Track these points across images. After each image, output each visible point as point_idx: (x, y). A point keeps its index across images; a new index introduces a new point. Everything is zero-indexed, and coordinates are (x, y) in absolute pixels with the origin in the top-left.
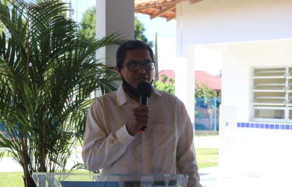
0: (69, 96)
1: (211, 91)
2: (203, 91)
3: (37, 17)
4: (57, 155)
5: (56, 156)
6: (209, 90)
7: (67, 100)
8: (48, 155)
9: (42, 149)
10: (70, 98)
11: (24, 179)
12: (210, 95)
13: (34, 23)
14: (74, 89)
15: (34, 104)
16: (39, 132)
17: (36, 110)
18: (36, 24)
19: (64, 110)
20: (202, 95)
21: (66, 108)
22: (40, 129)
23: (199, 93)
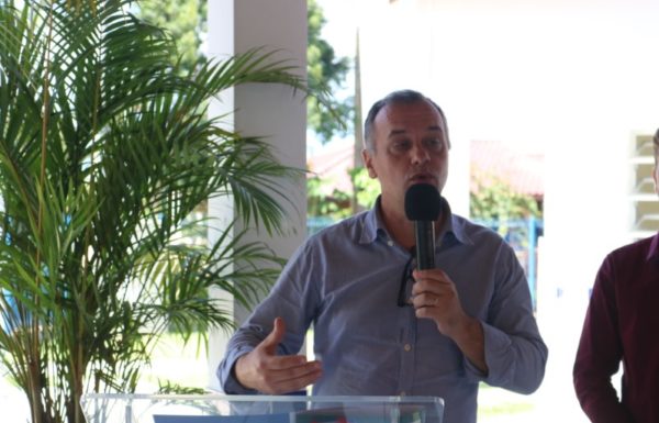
0: (141, 215)
1: (520, 196)
2: (496, 198)
3: (71, 19)
4: (114, 366)
5: (111, 368)
6: (513, 195)
8: (90, 364)
10: (143, 221)
12: (517, 209)
13: (63, 33)
16: (68, 308)
18: (68, 35)
19: (129, 251)
20: (494, 210)
21: (135, 246)
23: (484, 204)
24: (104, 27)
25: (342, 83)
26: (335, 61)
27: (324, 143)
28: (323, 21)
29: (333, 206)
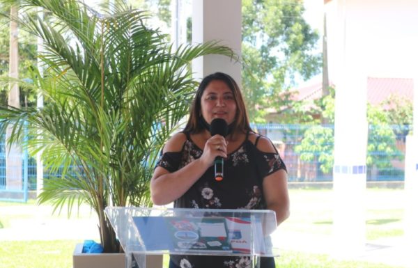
0: (154, 123)
4: (140, 198)
7: (152, 128)
8: (128, 198)
9: (121, 189)
10: (155, 126)
11: (100, 229)
13: (111, 33)
14: (160, 115)
15: (111, 134)
16: (117, 169)
17: (113, 141)
18: (113, 33)
22: (119, 165)
23: (400, 117)
24: (132, 30)
25: (315, 45)
26: (310, 32)
27: (305, 80)
28: (303, 9)
29: (310, 117)
